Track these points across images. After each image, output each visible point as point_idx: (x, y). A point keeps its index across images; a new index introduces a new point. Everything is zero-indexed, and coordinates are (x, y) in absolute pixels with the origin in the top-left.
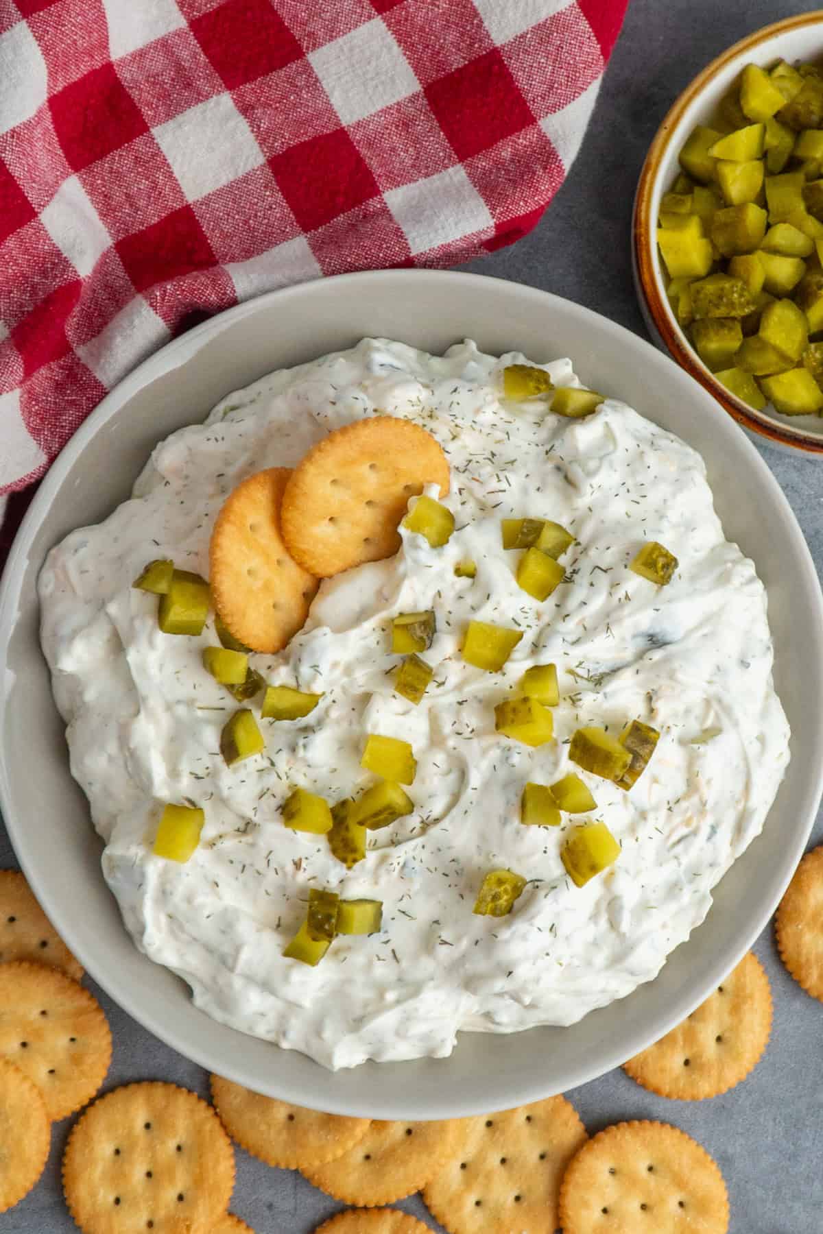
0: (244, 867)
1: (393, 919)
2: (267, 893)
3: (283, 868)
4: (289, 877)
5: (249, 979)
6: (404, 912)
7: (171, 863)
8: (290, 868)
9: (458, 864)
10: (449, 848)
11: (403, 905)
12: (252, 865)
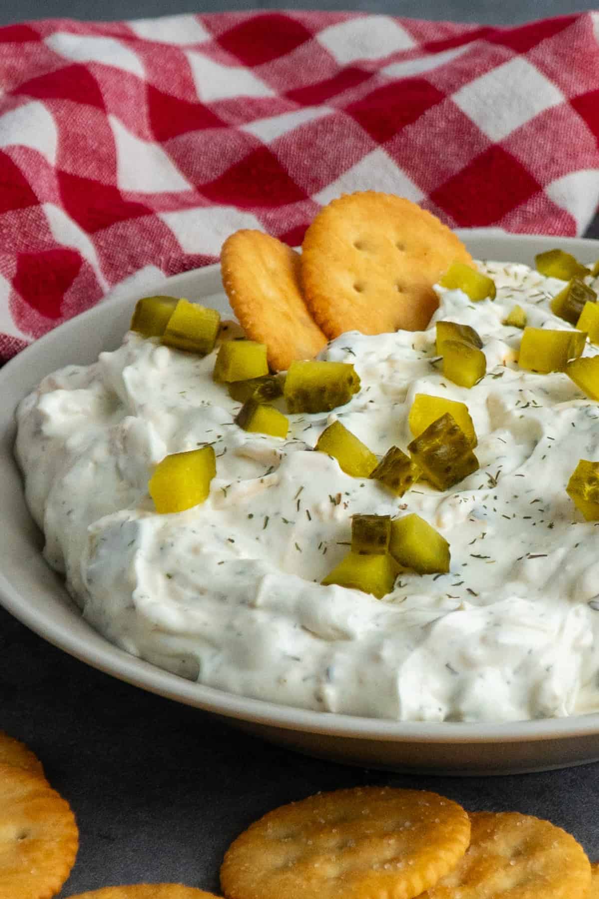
0: (267, 519)
1: (465, 565)
2: (298, 548)
3: (317, 510)
4: (326, 517)
5: (276, 609)
6: (478, 556)
7: (171, 520)
8: (326, 505)
9: (542, 502)
10: (528, 492)
11: (477, 549)
12: (277, 514)
